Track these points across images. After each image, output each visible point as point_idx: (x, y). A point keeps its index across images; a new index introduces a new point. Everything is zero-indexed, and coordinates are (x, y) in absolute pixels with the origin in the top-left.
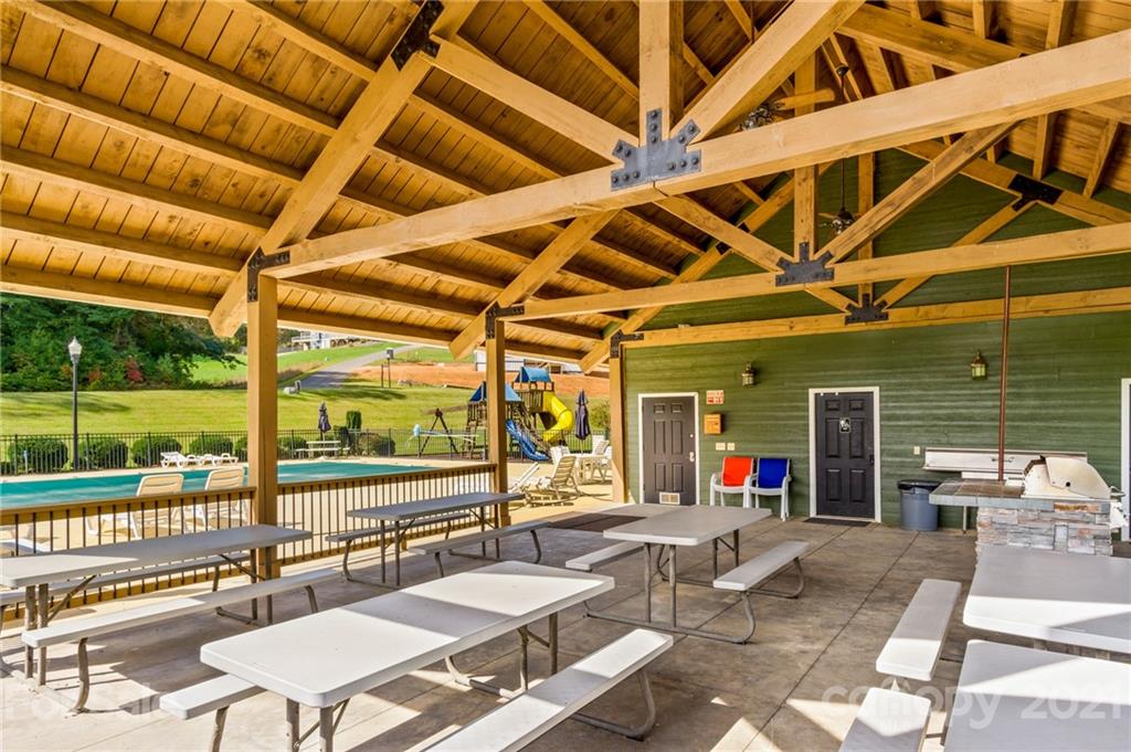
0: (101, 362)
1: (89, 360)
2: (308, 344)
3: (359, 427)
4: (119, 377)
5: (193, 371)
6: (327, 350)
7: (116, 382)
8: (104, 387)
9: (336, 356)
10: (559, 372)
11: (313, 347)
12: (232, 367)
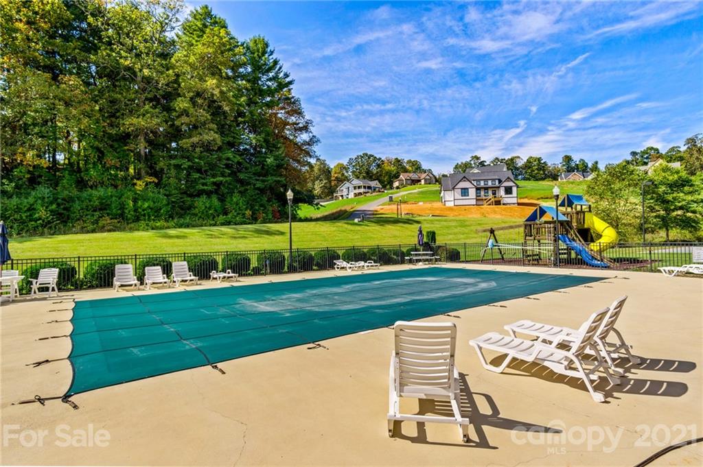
0: (262, 208)
1: (257, 208)
2: (342, 196)
3: (435, 242)
4: (270, 216)
5: (299, 212)
6: (352, 199)
7: (269, 219)
8: (264, 222)
9: (359, 202)
10: (500, 204)
11: (345, 198)
12: (318, 209)
